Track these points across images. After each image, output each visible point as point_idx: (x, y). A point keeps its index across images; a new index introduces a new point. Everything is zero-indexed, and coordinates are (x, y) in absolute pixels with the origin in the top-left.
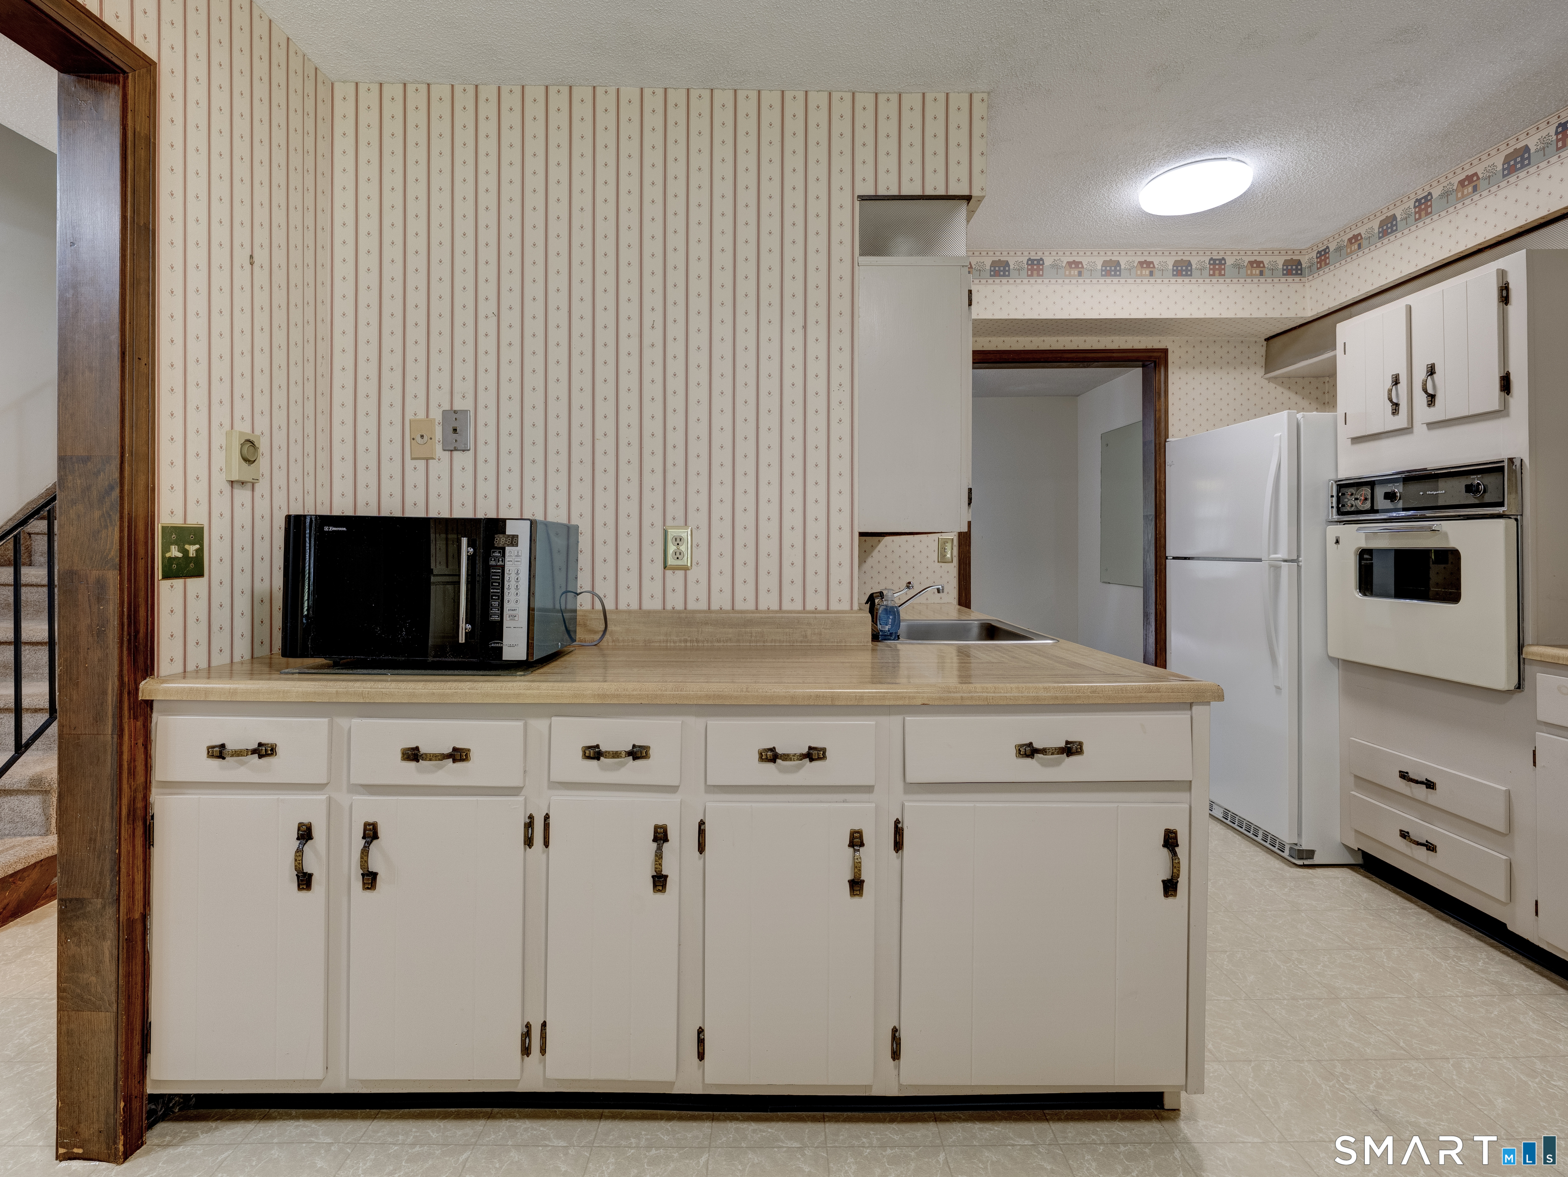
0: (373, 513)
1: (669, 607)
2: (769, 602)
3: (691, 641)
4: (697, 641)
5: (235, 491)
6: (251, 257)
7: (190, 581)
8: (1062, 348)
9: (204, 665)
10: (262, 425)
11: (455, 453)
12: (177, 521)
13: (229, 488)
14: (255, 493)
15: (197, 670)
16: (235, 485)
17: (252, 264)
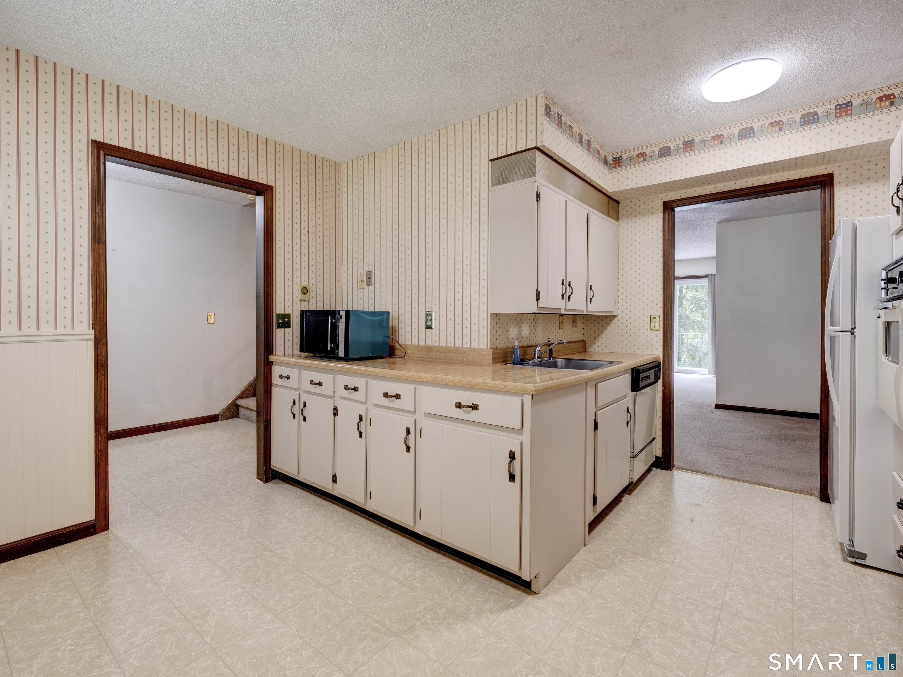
0: (322, 309)
1: (427, 344)
2: (458, 344)
3: (431, 358)
4: (433, 358)
5: (302, 303)
6: (308, 231)
7: (286, 329)
8: (740, 188)
9: (291, 353)
10: (312, 282)
11: (370, 286)
12: (282, 312)
13: (300, 302)
14: (310, 303)
15: (289, 355)
16: (302, 301)
17: (308, 233)
